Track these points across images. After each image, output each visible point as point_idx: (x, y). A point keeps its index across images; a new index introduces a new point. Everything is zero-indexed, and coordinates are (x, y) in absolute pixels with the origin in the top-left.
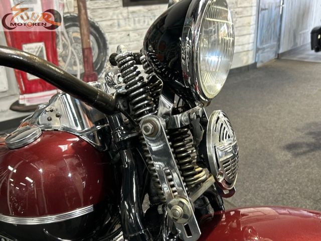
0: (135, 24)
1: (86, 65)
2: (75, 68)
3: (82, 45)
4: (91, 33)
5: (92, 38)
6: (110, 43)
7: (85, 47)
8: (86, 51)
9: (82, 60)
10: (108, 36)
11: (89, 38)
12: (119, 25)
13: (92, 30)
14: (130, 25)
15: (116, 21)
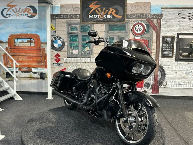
0: (180, 68)
1: (155, 81)
2: (150, 81)
3: (155, 74)
4: (159, 70)
5: (159, 71)
6: (167, 75)
7: (156, 74)
8: (156, 76)
9: (154, 79)
10: (166, 72)
11: (158, 71)
12: (172, 68)
13: (160, 68)
14: (177, 68)
15: (171, 66)
